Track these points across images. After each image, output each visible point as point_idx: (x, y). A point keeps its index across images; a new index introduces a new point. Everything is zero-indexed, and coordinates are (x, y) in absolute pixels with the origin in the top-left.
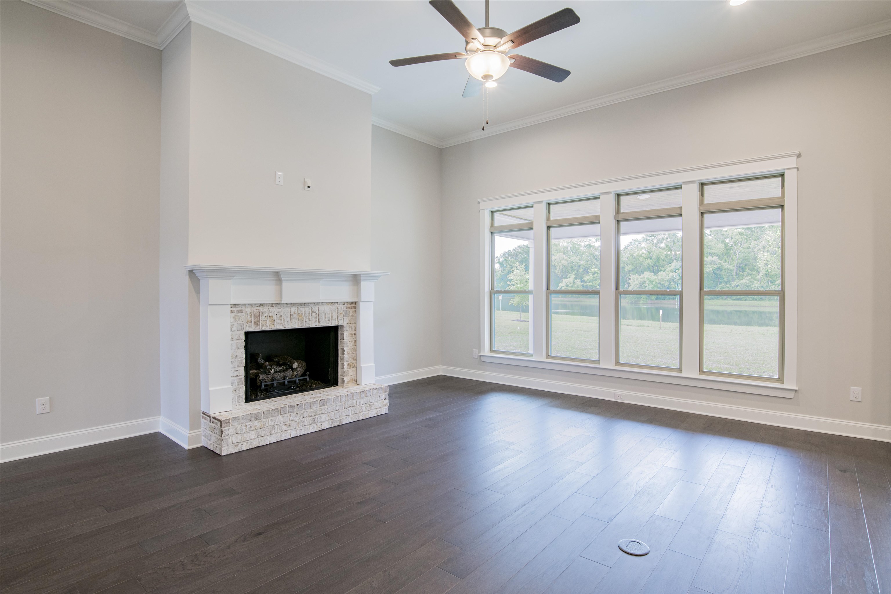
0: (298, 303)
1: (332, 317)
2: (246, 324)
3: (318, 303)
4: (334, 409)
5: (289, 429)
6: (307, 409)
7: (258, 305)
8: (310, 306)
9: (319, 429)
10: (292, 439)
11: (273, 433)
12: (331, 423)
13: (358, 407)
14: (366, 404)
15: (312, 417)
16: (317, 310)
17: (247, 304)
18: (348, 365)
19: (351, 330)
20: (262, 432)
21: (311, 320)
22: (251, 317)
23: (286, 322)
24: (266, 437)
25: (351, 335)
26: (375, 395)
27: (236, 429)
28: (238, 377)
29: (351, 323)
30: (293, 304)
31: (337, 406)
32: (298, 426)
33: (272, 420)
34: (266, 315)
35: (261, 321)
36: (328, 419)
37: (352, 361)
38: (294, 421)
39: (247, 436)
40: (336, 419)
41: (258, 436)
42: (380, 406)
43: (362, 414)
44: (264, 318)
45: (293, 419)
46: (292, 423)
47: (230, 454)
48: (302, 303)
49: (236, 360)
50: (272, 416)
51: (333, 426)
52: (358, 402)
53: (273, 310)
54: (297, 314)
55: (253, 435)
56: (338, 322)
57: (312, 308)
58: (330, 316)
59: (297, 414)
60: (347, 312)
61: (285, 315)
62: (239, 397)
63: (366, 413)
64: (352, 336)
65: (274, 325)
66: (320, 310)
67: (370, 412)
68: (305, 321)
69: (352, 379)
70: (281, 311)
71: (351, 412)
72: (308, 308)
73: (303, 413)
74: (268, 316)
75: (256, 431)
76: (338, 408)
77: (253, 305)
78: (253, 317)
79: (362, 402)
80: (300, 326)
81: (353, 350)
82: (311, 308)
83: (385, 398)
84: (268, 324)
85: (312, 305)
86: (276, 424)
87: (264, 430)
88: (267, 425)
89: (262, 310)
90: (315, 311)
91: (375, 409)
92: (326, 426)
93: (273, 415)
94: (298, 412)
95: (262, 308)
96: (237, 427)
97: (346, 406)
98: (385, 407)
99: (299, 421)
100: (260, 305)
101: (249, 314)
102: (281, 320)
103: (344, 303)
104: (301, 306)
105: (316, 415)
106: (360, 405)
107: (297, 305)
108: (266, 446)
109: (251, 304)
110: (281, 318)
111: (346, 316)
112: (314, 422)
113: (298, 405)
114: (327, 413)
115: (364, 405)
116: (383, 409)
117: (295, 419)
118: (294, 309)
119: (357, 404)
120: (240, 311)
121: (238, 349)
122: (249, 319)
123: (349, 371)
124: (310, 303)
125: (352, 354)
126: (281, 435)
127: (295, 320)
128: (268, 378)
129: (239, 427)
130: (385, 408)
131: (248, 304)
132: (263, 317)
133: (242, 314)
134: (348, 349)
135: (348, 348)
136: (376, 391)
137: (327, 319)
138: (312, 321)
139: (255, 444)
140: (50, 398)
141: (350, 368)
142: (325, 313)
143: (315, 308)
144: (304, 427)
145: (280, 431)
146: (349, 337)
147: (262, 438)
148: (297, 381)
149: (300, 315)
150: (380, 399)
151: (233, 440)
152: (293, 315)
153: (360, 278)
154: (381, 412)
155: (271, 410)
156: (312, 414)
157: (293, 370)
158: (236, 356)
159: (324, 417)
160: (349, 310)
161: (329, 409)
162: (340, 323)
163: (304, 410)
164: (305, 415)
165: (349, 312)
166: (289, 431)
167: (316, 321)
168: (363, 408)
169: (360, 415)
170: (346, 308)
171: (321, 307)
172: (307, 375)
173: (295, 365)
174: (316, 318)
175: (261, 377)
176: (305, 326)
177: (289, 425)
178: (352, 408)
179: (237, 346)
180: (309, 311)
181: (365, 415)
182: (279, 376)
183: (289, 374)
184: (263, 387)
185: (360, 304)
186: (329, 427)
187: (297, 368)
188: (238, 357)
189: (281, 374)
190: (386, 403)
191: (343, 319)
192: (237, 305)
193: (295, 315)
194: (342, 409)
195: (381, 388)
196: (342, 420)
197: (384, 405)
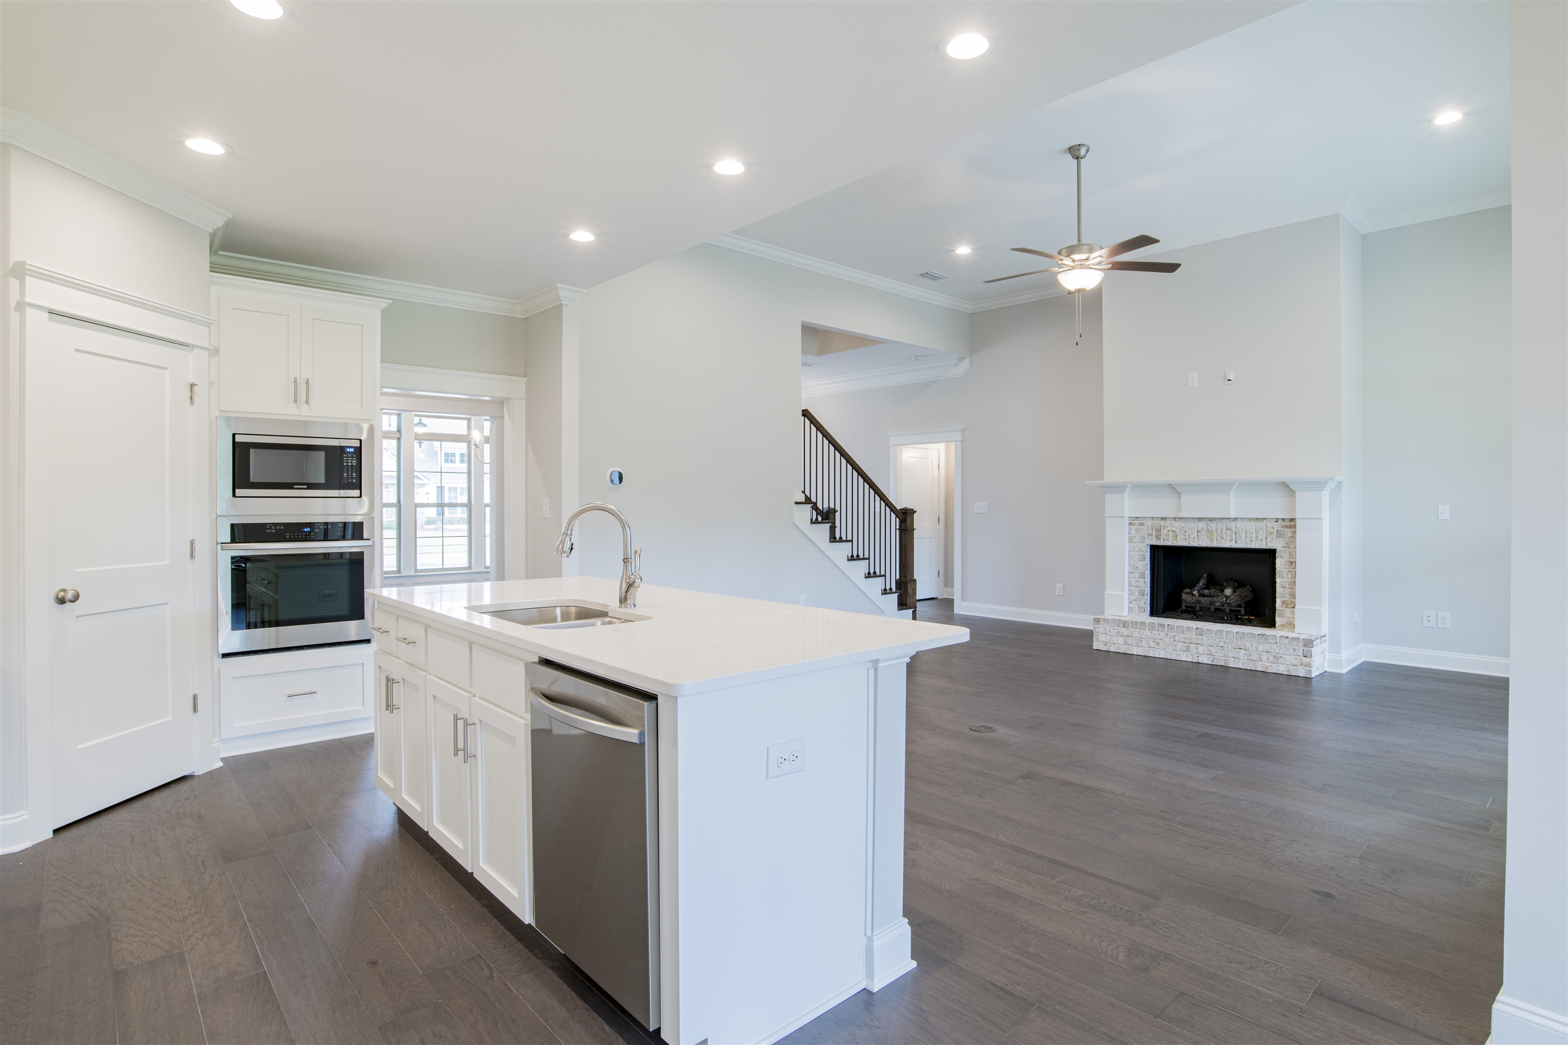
0: (1207, 518)
1: (1257, 537)
2: (1147, 537)
3: (1235, 518)
4: (1216, 644)
5: (1158, 647)
6: (1180, 633)
7: (1160, 519)
8: (1223, 521)
9: (1194, 661)
10: (1161, 659)
11: (1140, 645)
12: (1211, 659)
13: (1255, 652)
14: (1267, 653)
15: (1186, 644)
16: (1234, 527)
17: (1148, 517)
18: (1283, 602)
19: (1288, 557)
20: (1130, 641)
21: (1224, 538)
22: (1152, 530)
23: (1191, 539)
24: (1132, 647)
25: (1288, 563)
26: (1284, 645)
27: (1105, 629)
28: (1138, 588)
29: (1289, 546)
30: (1200, 519)
31: (1220, 641)
32: (1169, 648)
33: (1139, 632)
34: (1168, 529)
35: (1163, 535)
36: (1207, 653)
37: (1290, 598)
39: (1115, 640)
40: (1219, 657)
41: (1125, 643)
42: (1294, 662)
43: (1260, 663)
44: (1166, 533)
45: (1162, 638)
46: (1161, 642)
47: (1100, 650)
48: (1213, 518)
49: (1138, 571)
50: (1140, 629)
51: (1214, 663)
52: (1253, 646)
53: (1177, 524)
54: (1206, 530)
55: (1121, 640)
56: (1266, 543)
58: (1254, 535)
59: (1167, 635)
60: (1282, 533)
61: (1191, 531)
62: (1139, 607)
63: (1267, 664)
64: (1291, 565)
65: (1176, 540)
66: (1238, 526)
67: (1275, 666)
68: (1217, 540)
69: (1289, 623)
70: (1186, 526)
71: (1242, 655)
72: (1220, 525)
73: (1174, 636)
74: (1171, 531)
75: (1124, 637)
76: (1221, 644)
77: (1155, 519)
78: (1154, 531)
79: (1261, 648)
80: (1210, 544)
81: (1292, 584)
82: (1225, 525)
83: (1305, 655)
84: (1170, 539)
85: (1226, 520)
86: (1143, 637)
87: (1131, 640)
88: (1134, 636)
89: (1164, 524)
90: (1230, 528)
91: (1285, 664)
92: (1205, 660)
93: (1141, 627)
94: (1167, 633)
97: (1234, 645)
98: (1305, 668)
99: (1169, 643)
100: (1162, 518)
101: (1150, 528)
102: (1185, 536)
103: (1276, 520)
104: (1211, 521)
105: (1191, 643)
106: (1257, 651)
107: (1206, 520)
108: (1132, 655)
109: (1152, 518)
110: (1185, 534)
111: (1279, 537)
112: (1188, 650)
113: (1168, 625)
114: (1205, 645)
115: (1264, 653)
116: (1300, 669)
117: (1164, 639)
118: (1201, 525)
119: (1253, 648)
120: (1141, 524)
121: (1139, 560)
122: (1150, 532)
123: (1284, 611)
124: (1224, 519)
125: (1291, 590)
126: (1149, 651)
127: (1203, 538)
128: (1193, 599)
129: (1108, 628)
130: (1305, 669)
131: (1150, 518)
132: (1164, 532)
133: (1143, 527)
135: (1283, 580)
136: (1287, 640)
137: (1248, 539)
138: (1226, 540)
139: (1122, 650)
140: (1063, 585)
141: (1287, 607)
142: (1246, 532)
143: (1233, 525)
144: (1176, 651)
145: (1148, 646)
146: (1285, 566)
147: (1129, 646)
148: (1227, 610)
149: (1209, 532)
150: (1295, 654)
151: (1103, 638)
152: (1200, 531)
153: (1291, 486)
154: (1296, 672)
155: (1139, 622)
156: (1185, 641)
157: (1227, 597)
158: (1137, 567)
159: (1201, 649)
160: (1286, 529)
161: (1209, 642)
162: (1270, 546)
163: (1175, 633)
164: (1177, 639)
165: (1286, 531)
166: (1158, 650)
167: (1231, 540)
168: (1262, 657)
169: (1257, 664)
170: (1280, 526)
171: (1239, 523)
172: (1243, 606)
173: (1228, 592)
174: (1231, 536)
175: (1184, 596)
176: (1215, 544)
177: (1158, 644)
178: (1245, 652)
179: (1138, 558)
180: (1222, 527)
181: (1267, 667)
182: (1204, 600)
183: (1218, 602)
184: (1183, 607)
185: (1298, 523)
186: (1209, 663)
187: (1231, 595)
188: (1139, 568)
189: (1209, 599)
190: (1307, 663)
191: (1275, 540)
192: (1137, 518)
193: (1202, 531)
194: (1228, 648)
195: (1298, 639)
196: (1228, 661)
197: (1302, 664)
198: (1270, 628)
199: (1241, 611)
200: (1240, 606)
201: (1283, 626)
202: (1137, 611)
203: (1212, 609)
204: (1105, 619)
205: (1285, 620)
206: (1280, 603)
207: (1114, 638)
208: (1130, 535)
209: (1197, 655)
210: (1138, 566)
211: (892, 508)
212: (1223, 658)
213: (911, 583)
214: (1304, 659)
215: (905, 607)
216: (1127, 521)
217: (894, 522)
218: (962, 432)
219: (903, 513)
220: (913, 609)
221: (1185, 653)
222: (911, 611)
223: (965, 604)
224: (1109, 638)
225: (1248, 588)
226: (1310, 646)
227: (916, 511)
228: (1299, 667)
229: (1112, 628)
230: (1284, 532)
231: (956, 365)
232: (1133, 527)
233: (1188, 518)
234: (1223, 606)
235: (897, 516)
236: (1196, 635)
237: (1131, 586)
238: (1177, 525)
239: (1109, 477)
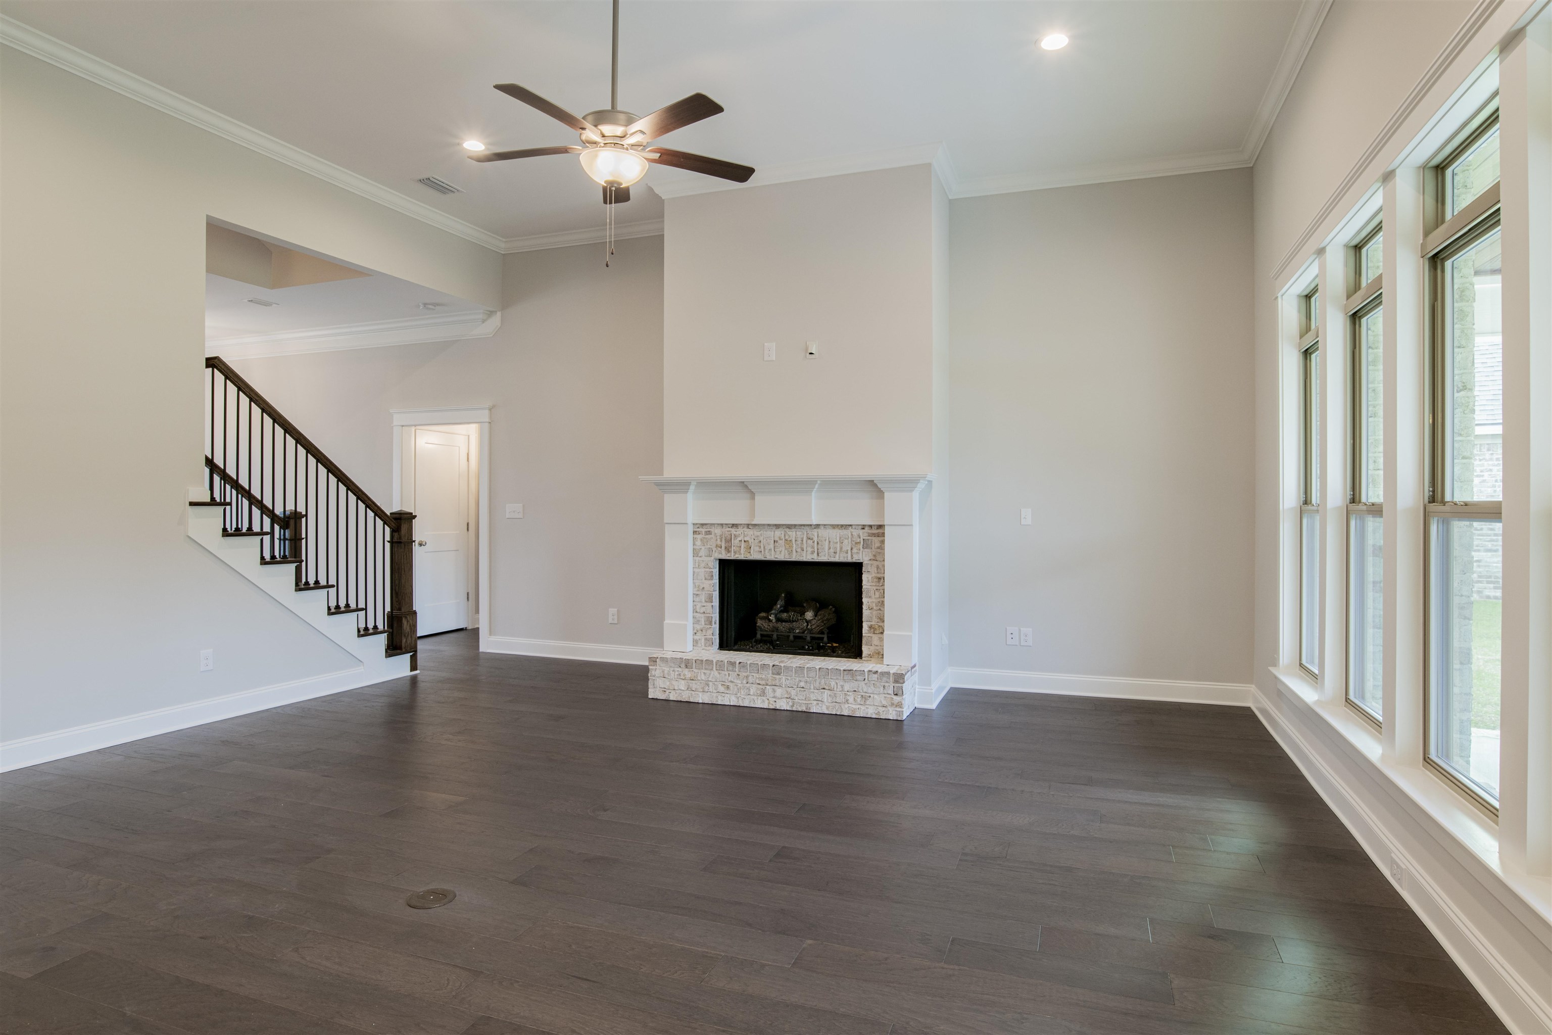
0: (785, 525)
2: (715, 549)
3: (817, 525)
4: (796, 684)
5: (727, 692)
6: (754, 673)
7: (730, 526)
8: (803, 529)
9: (771, 707)
10: (731, 707)
11: (707, 691)
12: (791, 704)
13: (840, 692)
14: (854, 692)
15: (760, 687)
16: (816, 537)
17: (716, 524)
18: (870, 627)
19: (876, 572)
20: (694, 685)
21: (805, 549)
22: (721, 541)
23: (767, 551)
24: (697, 693)
25: (875, 580)
26: (873, 682)
27: (663, 672)
28: (705, 615)
29: (878, 559)
30: (777, 526)
31: (801, 681)
32: (740, 693)
33: (704, 673)
34: (739, 539)
35: (734, 546)
36: (786, 696)
37: (878, 622)
38: (734, 684)
39: (675, 685)
40: (799, 701)
41: (688, 688)
42: (884, 703)
43: (847, 706)
44: (738, 543)
45: (732, 680)
46: (731, 685)
47: (657, 699)
48: (792, 525)
49: (704, 593)
50: (706, 669)
51: (794, 709)
52: (838, 684)
53: (750, 532)
54: (784, 540)
55: (682, 685)
56: (852, 555)
57: (807, 532)
58: (838, 546)
59: (738, 675)
60: (869, 542)
61: (767, 540)
62: (706, 639)
63: (854, 706)
64: (879, 582)
65: (750, 552)
66: (820, 535)
67: (863, 708)
68: (796, 551)
69: (877, 652)
70: (761, 535)
71: (826, 697)
72: (800, 533)
73: (747, 677)
74: (743, 541)
75: (686, 681)
76: (802, 684)
77: (724, 526)
78: (723, 541)
79: (847, 687)
80: (788, 557)
81: (880, 604)
82: (805, 533)
83: (895, 693)
84: (742, 551)
85: (807, 527)
86: (710, 680)
87: (696, 684)
88: (699, 678)
89: (735, 532)
90: (811, 536)
91: (874, 705)
92: (783, 705)
93: (708, 665)
94: (739, 673)
95: (736, 530)
96: (664, 670)
97: (817, 685)
98: (895, 709)
99: (741, 685)
100: (733, 525)
101: (718, 537)
102: (760, 547)
103: (863, 527)
104: (789, 528)
105: (767, 685)
106: (842, 691)
107: (784, 527)
108: (697, 704)
109: (721, 524)
110: (759, 545)
111: (866, 548)
112: (763, 693)
113: (740, 663)
114: (783, 686)
115: (851, 693)
116: (890, 710)
117: (735, 681)
118: (779, 533)
119: (838, 687)
120: (708, 532)
121: (706, 579)
122: (719, 542)
123: (871, 637)
124: (804, 525)
125: (879, 611)
126: (717, 697)
127: (780, 549)
128: (769, 626)
129: (666, 669)
130: (896, 711)
131: (718, 524)
132: (735, 542)
133: (710, 536)
134: (870, 602)
135: (870, 600)
136: (876, 676)
137: (832, 550)
138: (807, 551)
139: (685, 698)
140: (618, 610)
141: (874, 633)
142: (830, 542)
143: (814, 533)
144: (749, 696)
145: (715, 691)
146: (873, 582)
147: (693, 693)
148: (808, 639)
149: (788, 542)
150: (886, 692)
151: (660, 683)
152: (777, 542)
153: (879, 486)
154: (886, 714)
155: (704, 660)
156: (761, 682)
157: (808, 622)
158: (703, 588)
159: (779, 692)
160: (873, 538)
161: (788, 682)
162: (856, 559)
163: (748, 673)
164: (751, 680)
165: (873, 541)
166: (728, 695)
167: (813, 553)
168: (848, 698)
169: (842, 707)
170: (867, 535)
171: (822, 532)
172: (826, 633)
173: (809, 615)
174: (813, 547)
175: (759, 623)
176: (794, 558)
177: (728, 687)
178: (829, 692)
179: (705, 576)
180: (802, 537)
181: (854, 710)
182: (783, 627)
183: (798, 628)
184: (758, 636)
185: (887, 530)
186: (788, 709)
187: (812, 620)
188: (706, 589)
189: (787, 625)
190: (898, 703)
191: (861, 552)
192: (703, 525)
193: (780, 542)
194: (810, 689)
195: (888, 673)
196: (809, 706)
197: (892, 704)
198: (856, 658)
199: (823, 638)
200: (822, 632)
201: (870, 656)
202: (703, 644)
204: (663, 658)
205: (872, 648)
206: (867, 629)
207: (674, 683)
208: (695, 547)
209: (774, 700)
210: (704, 586)
211: (378, 512)
212: (804, 702)
213: (408, 617)
214: (895, 697)
215: (399, 651)
216: (691, 529)
217: (381, 530)
218: (490, 410)
219: (396, 519)
220: (411, 654)
221: (759, 698)
222: (407, 657)
223: (493, 638)
224: (668, 683)
225: (831, 609)
226: (901, 681)
227: (415, 516)
228: (889, 708)
229: (672, 669)
230: (872, 542)
231: (484, 321)
232: (699, 537)
233: (764, 525)
234: (803, 633)
235: (385, 523)
236: (773, 674)
237: (697, 612)
238: (750, 534)
239: (670, 473)
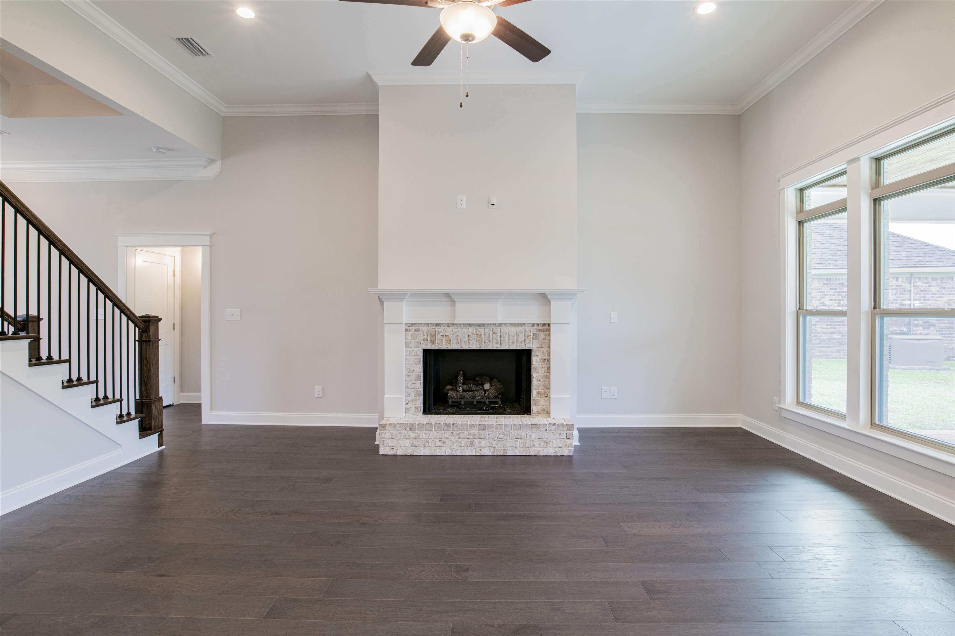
0: (476, 324)
1: (517, 340)
2: (423, 342)
3: (500, 324)
4: (497, 436)
5: (444, 446)
6: (464, 430)
7: (434, 325)
8: (490, 327)
9: (478, 454)
10: (447, 456)
11: (427, 446)
12: (492, 451)
13: (529, 440)
14: (539, 439)
15: (470, 440)
16: (499, 332)
17: (423, 324)
18: (538, 393)
19: (542, 355)
20: (417, 443)
21: (491, 341)
22: (427, 336)
23: (463, 343)
24: (419, 448)
25: (542, 361)
26: (553, 431)
27: (392, 434)
28: (415, 390)
29: (543, 346)
30: (470, 325)
31: (500, 434)
32: (454, 446)
33: (426, 434)
34: (442, 334)
35: (437, 340)
36: (489, 445)
37: (543, 389)
38: (449, 439)
39: (402, 443)
40: (499, 448)
41: (412, 445)
42: (560, 445)
43: (534, 449)
44: (440, 338)
45: (448, 437)
46: (447, 441)
47: (386, 455)
48: (481, 324)
49: (414, 374)
50: (426, 430)
51: (495, 454)
53: (450, 329)
54: (475, 334)
55: (407, 443)
56: (525, 345)
57: (492, 329)
58: (515, 338)
60: (537, 335)
61: (462, 335)
62: (415, 407)
63: (539, 449)
64: (544, 362)
65: (450, 344)
66: (502, 331)
67: (545, 449)
68: (485, 342)
69: (543, 409)
70: (458, 331)
71: (518, 444)
72: (488, 329)
73: (459, 434)
74: (444, 336)
75: (410, 440)
76: (501, 436)
77: (430, 325)
78: (429, 336)
79: (534, 436)
80: (479, 347)
81: (545, 377)
82: (491, 329)
83: (568, 438)
84: (444, 343)
85: (492, 326)
86: (430, 438)
88: (421, 437)
89: (438, 330)
90: (495, 331)
91: (553, 447)
92: (487, 452)
94: (453, 432)
95: (438, 328)
96: (393, 433)
97: (512, 436)
99: (454, 440)
100: (437, 324)
101: (425, 333)
102: (458, 340)
103: (533, 325)
104: (480, 326)
105: (475, 438)
107: (476, 325)
108: (419, 456)
109: (427, 324)
110: (457, 338)
111: (535, 339)
112: (472, 445)
113: (453, 424)
114: (487, 439)
115: (536, 440)
116: (564, 449)
117: (450, 437)
118: (471, 330)
119: (528, 436)
120: (417, 330)
121: (415, 364)
122: (425, 337)
123: (539, 400)
124: (491, 324)
125: (544, 382)
126: (435, 450)
127: (473, 341)
128: (457, 395)
129: (394, 433)
130: (568, 449)
131: (425, 324)
132: (439, 337)
133: (419, 332)
134: (538, 376)
136: (554, 427)
137: (511, 341)
138: (492, 342)
139: (409, 452)
141: (541, 397)
142: (509, 335)
143: (498, 330)
144: (461, 447)
145: (434, 446)
146: (539, 362)
147: (416, 448)
148: (487, 402)
149: (479, 336)
150: (561, 437)
151: (389, 443)
152: (470, 336)
153: (549, 297)
154: (561, 452)
155: (425, 424)
156: (469, 437)
157: (485, 391)
158: (413, 370)
159: (484, 443)
160: (540, 333)
161: (490, 436)
162: (527, 347)
163: (460, 431)
164: (462, 436)
165: (540, 334)
166: (444, 448)
167: (497, 343)
168: (535, 443)
169: (530, 450)
170: (536, 330)
171: (503, 328)
172: (500, 398)
173: (487, 386)
174: (497, 339)
175: (450, 393)
176: (484, 347)
177: (444, 442)
178: (521, 441)
179: (414, 362)
180: (489, 332)
181: (539, 452)
182: (468, 395)
183: (479, 394)
184: (450, 403)
185: (551, 325)
186: (490, 454)
187: (489, 389)
188: (415, 371)
189: (471, 394)
190: (570, 444)
191: (532, 341)
192: (413, 324)
193: (473, 336)
194: (507, 439)
195: (563, 425)
196: (506, 451)
197: (566, 445)
198: (524, 414)
199: (497, 402)
200: (496, 397)
201: (538, 413)
202: (413, 411)
203: (475, 402)
204: (391, 424)
205: (540, 407)
206: (536, 394)
207: (401, 442)
208: (406, 341)
209: (480, 449)
210: (414, 369)
212: (502, 449)
213: (156, 403)
214: (568, 440)
215: (149, 432)
216: (404, 327)
217: (133, 330)
218: (211, 236)
220: (159, 433)
221: (468, 448)
222: (155, 436)
223: (214, 413)
224: (396, 443)
225: (495, 381)
226: (572, 429)
228: (563, 448)
229: (399, 432)
230: (539, 335)
231: (205, 167)
232: (410, 333)
233: (460, 324)
234: (482, 399)
235: (136, 325)
236: (479, 430)
237: (408, 388)
238: (450, 331)
239: (384, 285)
